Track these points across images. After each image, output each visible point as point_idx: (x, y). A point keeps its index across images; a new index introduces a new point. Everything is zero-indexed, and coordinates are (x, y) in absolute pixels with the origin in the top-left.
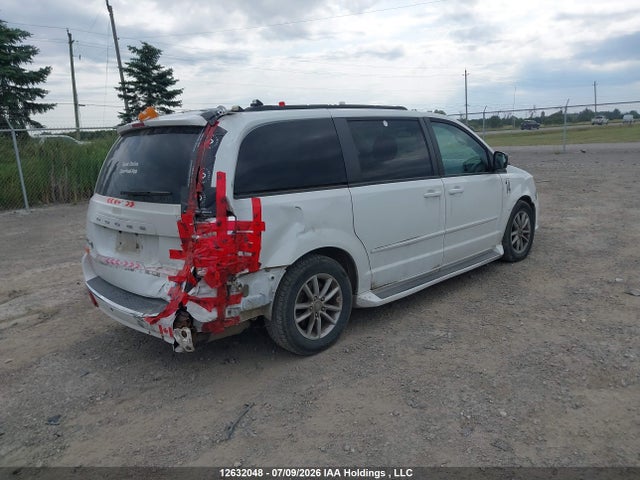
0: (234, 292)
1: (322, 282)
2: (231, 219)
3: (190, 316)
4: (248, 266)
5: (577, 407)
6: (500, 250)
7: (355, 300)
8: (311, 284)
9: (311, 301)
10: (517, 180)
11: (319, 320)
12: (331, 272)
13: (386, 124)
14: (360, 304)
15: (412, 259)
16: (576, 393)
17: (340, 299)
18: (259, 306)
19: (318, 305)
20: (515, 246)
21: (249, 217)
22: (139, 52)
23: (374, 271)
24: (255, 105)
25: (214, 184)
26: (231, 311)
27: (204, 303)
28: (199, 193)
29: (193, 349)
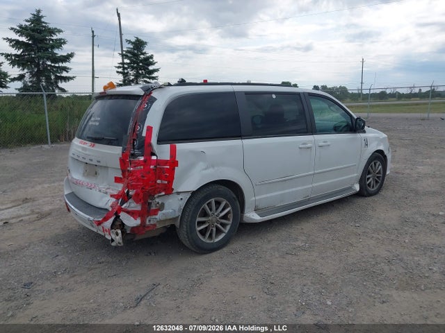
0: (153, 208)
1: (218, 203)
2: (154, 158)
3: (122, 222)
4: (164, 190)
5: (384, 302)
6: (357, 187)
7: (242, 217)
8: (209, 204)
9: (209, 216)
10: (374, 138)
11: (214, 229)
12: (225, 196)
13: (274, 96)
14: (246, 220)
15: (287, 191)
16: (386, 292)
17: (231, 216)
18: (171, 217)
19: (214, 219)
20: (369, 185)
21: (167, 157)
22: (133, 43)
23: (257, 198)
24: (181, 82)
25: (144, 134)
26: (150, 220)
27: (133, 214)
28: (134, 140)
29: (122, 244)
